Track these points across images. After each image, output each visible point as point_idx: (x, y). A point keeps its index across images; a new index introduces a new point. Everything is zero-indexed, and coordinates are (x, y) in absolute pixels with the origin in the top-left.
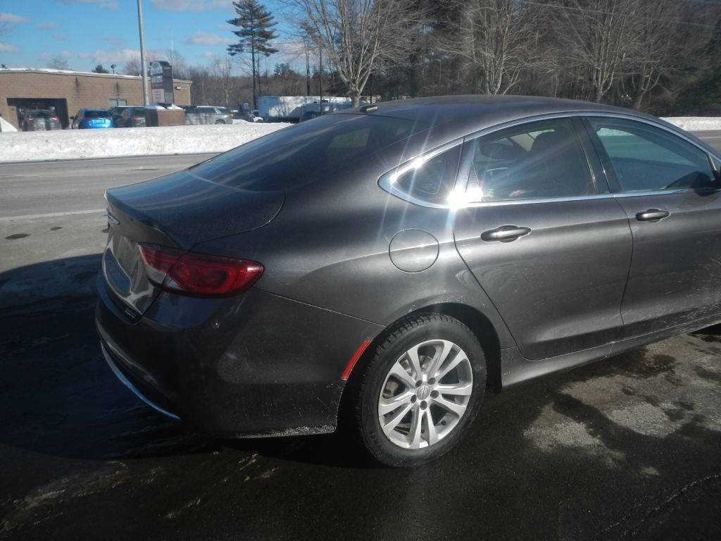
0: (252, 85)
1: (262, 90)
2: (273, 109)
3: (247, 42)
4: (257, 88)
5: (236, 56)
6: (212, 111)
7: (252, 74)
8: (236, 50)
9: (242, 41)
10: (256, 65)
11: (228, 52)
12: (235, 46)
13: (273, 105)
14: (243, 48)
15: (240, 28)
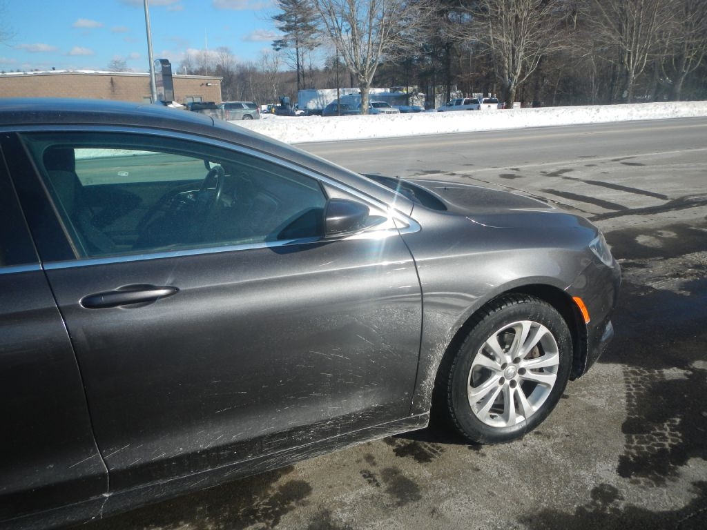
0: (297, 79)
1: (306, 83)
2: (311, 102)
3: (291, 38)
4: (301, 81)
5: (280, 51)
6: (240, 106)
7: (296, 68)
8: (281, 45)
9: (286, 36)
10: (300, 59)
11: (273, 47)
12: (280, 41)
13: (311, 98)
14: (288, 43)
15: (283, 24)
